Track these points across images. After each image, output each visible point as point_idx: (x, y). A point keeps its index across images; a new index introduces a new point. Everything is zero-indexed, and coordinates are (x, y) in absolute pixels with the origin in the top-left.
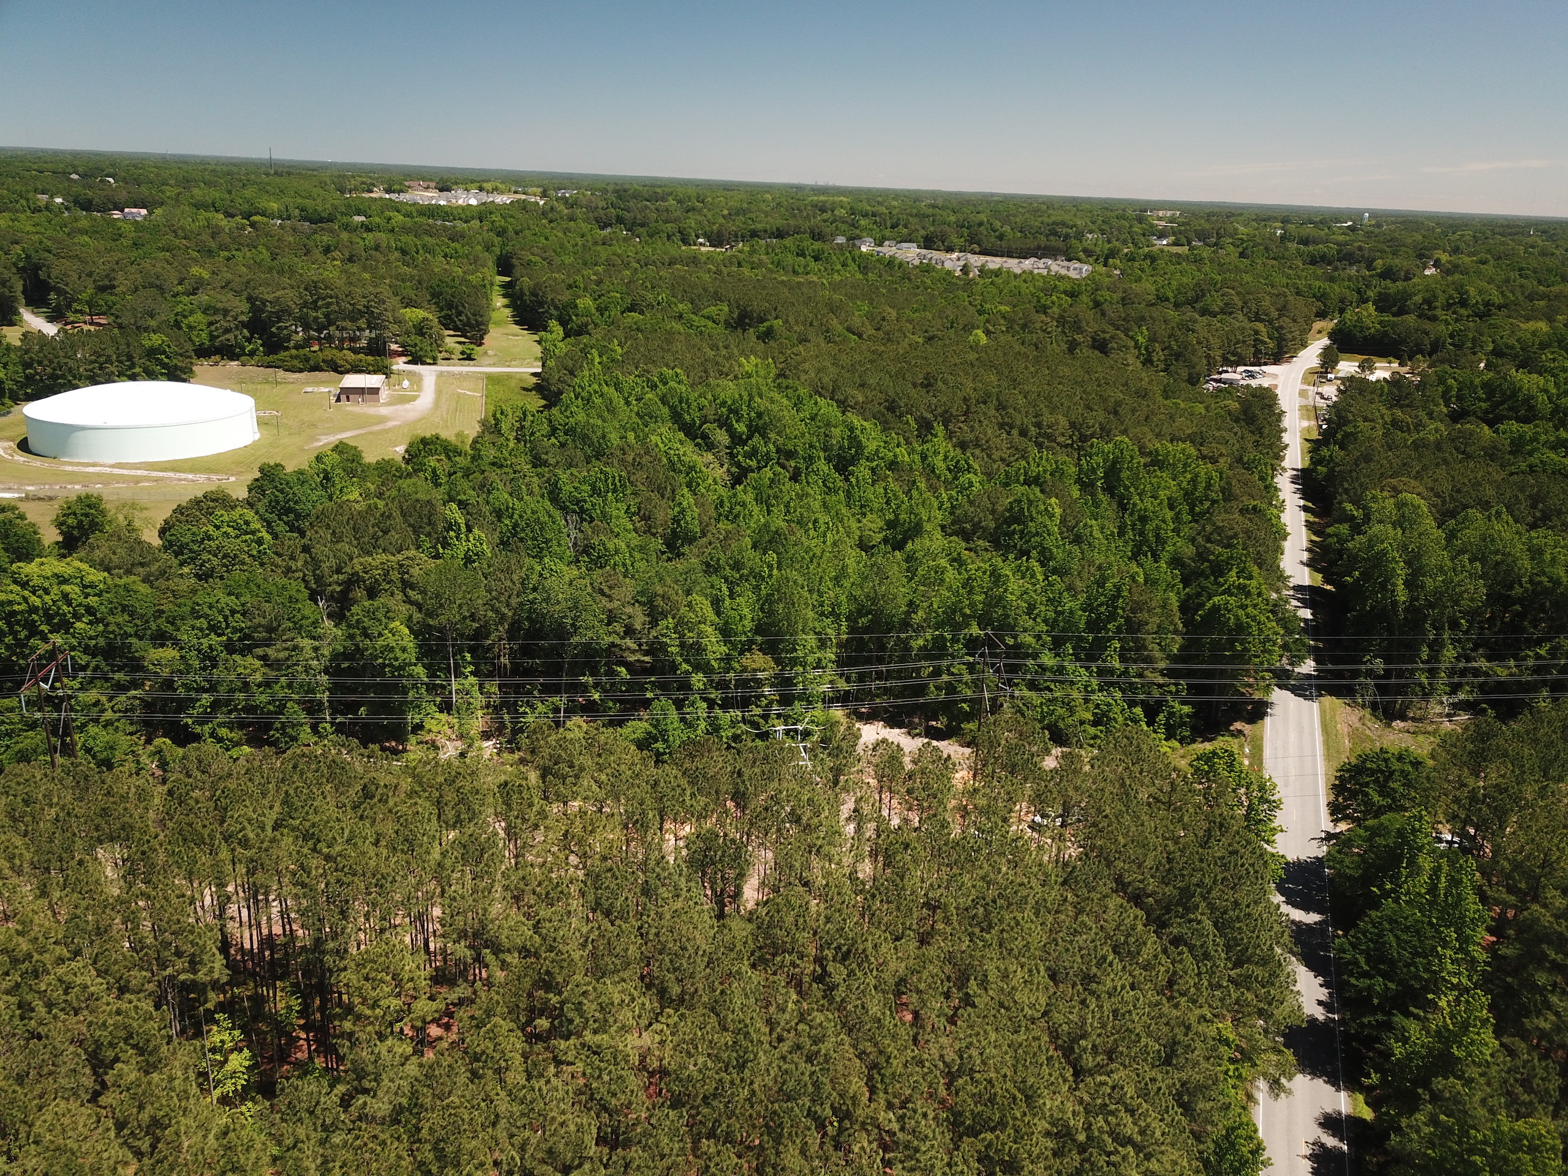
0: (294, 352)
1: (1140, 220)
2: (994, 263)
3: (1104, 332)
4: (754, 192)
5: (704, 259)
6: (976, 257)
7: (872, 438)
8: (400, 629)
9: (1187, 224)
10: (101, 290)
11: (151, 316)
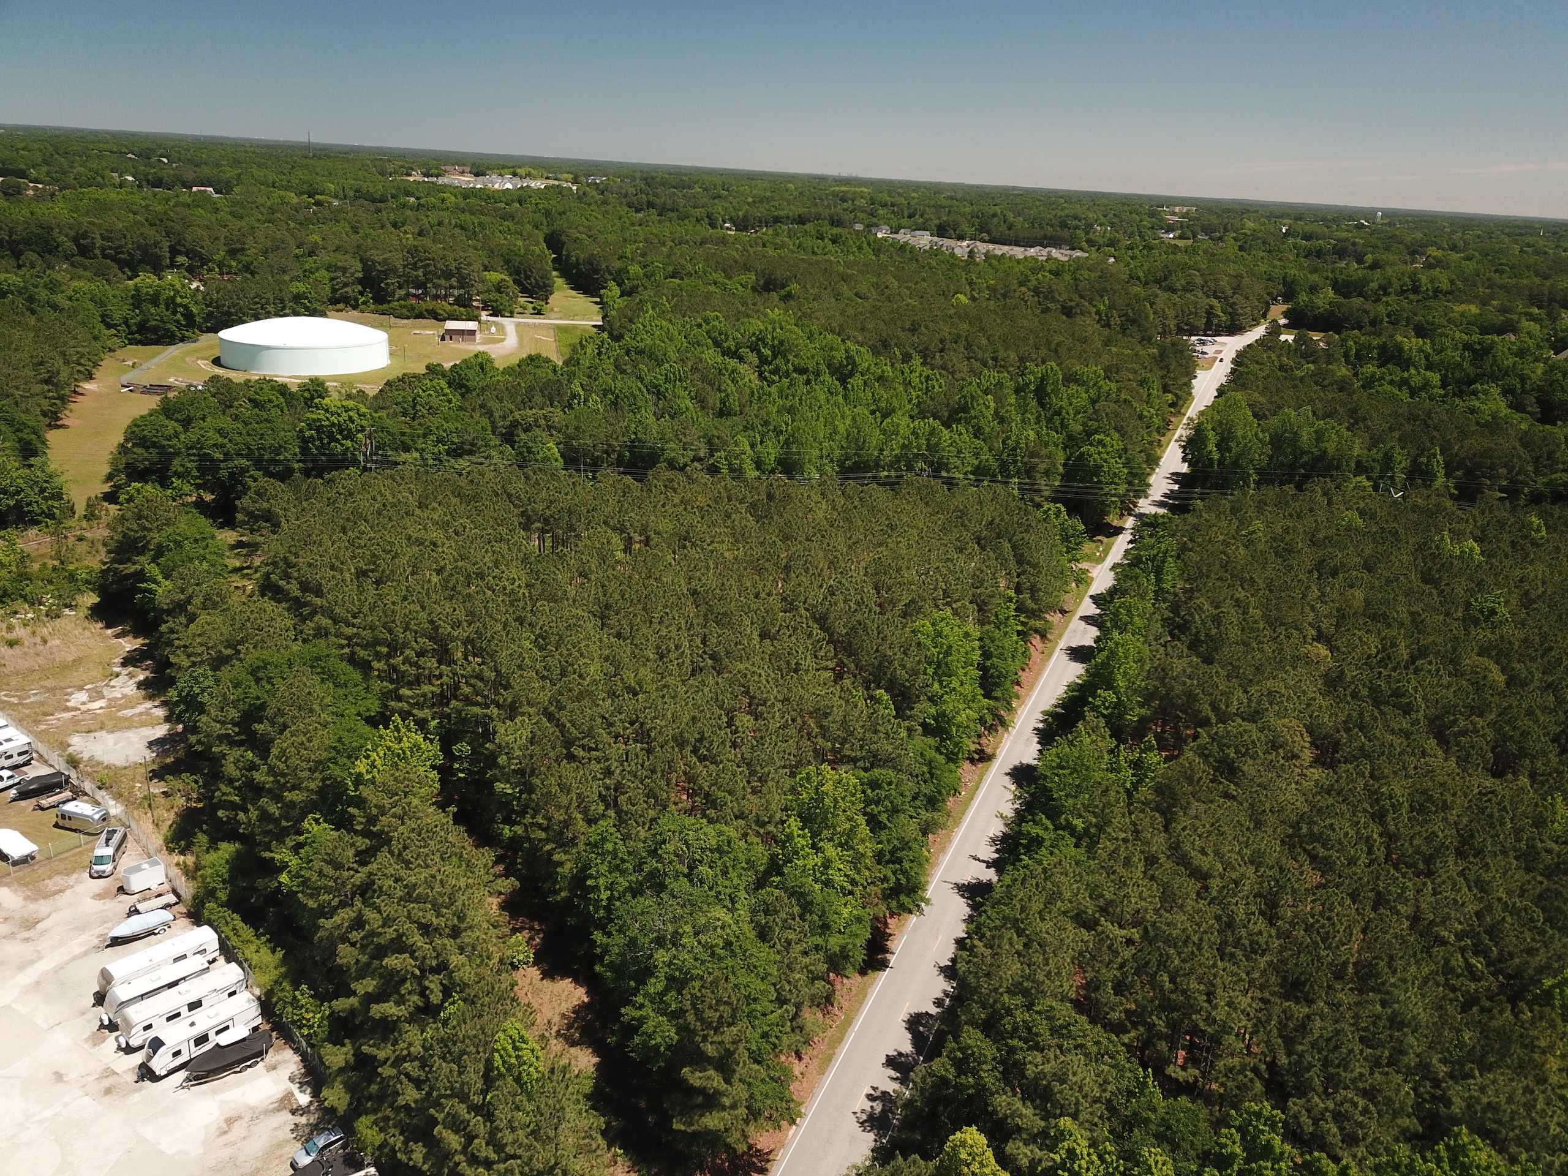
0: (401, 303)
1: (1153, 214)
4: (778, 182)
6: (985, 245)
8: (553, 448)
9: (1198, 219)
10: (232, 253)
11: (284, 272)
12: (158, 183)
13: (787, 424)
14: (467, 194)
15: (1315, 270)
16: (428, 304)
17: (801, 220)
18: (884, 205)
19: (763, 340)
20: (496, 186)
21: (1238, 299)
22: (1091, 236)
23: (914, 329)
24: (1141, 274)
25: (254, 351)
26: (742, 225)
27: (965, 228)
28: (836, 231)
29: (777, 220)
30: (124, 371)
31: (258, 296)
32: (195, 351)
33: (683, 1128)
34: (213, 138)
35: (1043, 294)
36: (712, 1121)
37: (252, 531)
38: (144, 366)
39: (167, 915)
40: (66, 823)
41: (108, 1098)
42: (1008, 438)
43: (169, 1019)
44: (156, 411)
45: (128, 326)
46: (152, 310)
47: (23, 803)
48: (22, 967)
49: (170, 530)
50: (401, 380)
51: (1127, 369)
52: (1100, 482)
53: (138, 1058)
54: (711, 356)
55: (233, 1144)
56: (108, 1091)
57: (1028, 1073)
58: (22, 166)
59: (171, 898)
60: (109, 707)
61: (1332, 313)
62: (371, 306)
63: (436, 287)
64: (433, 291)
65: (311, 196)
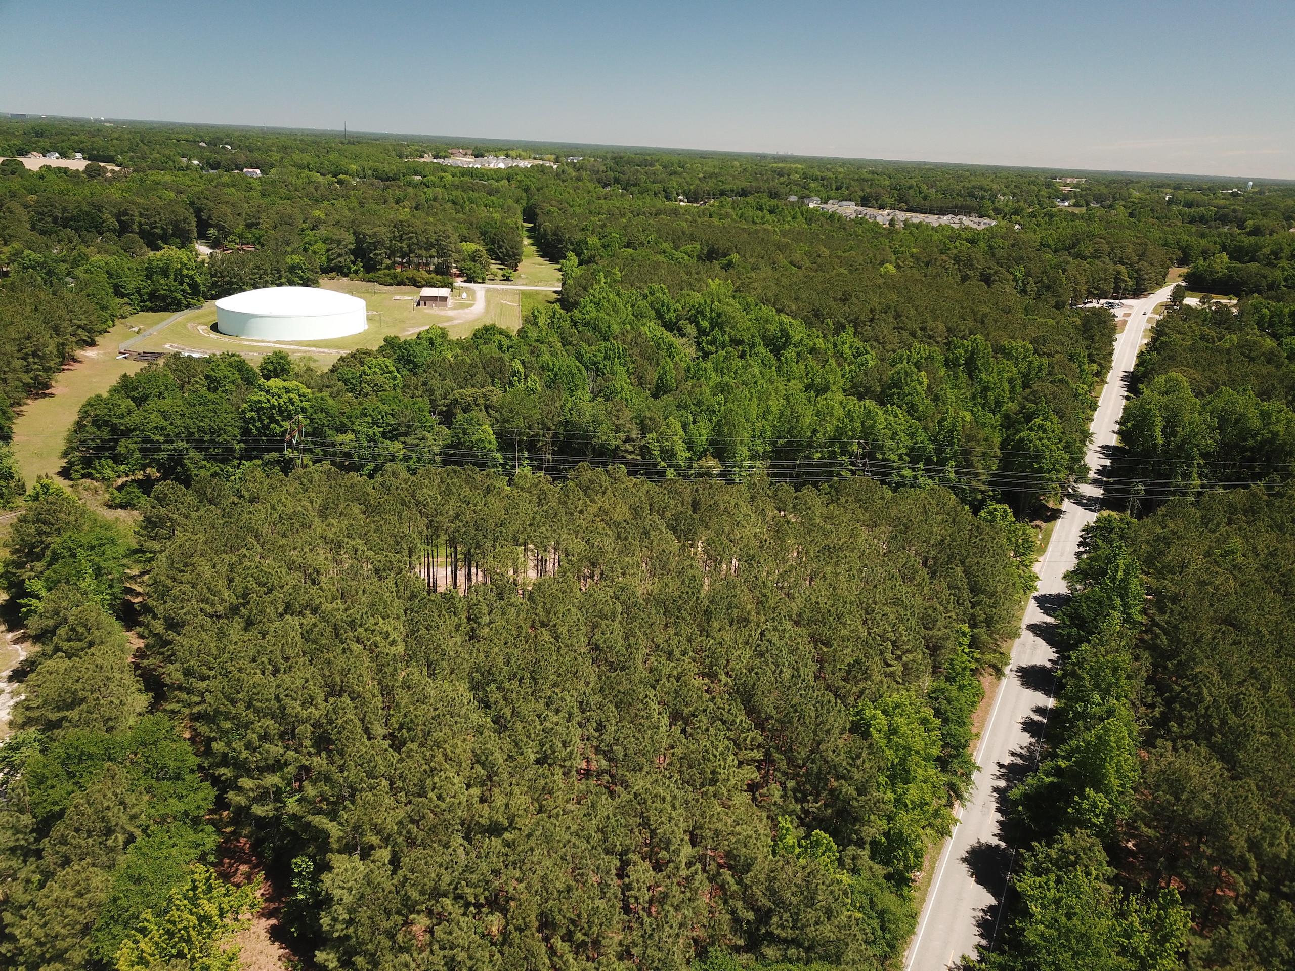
0: (387, 271)
1: (1048, 185)
2: (916, 218)
3: (990, 268)
4: (726, 160)
5: (682, 211)
6: (903, 213)
7: (798, 331)
8: (487, 430)
10: (249, 226)
11: (288, 244)
12: (216, 166)
14: (470, 173)
16: (411, 272)
17: (744, 193)
18: (815, 179)
19: (702, 313)
20: (492, 166)
21: (1143, 265)
22: (997, 205)
23: (845, 300)
24: (1051, 242)
25: (243, 319)
26: (693, 198)
27: (886, 198)
28: (774, 202)
29: (723, 193)
30: (128, 338)
31: (258, 266)
32: (198, 317)
34: (274, 128)
35: (963, 262)
38: (147, 333)
44: (116, 388)
45: (140, 295)
46: (162, 281)
49: (67, 535)
50: (354, 356)
52: (1041, 468)
54: (651, 328)
58: (113, 153)
61: (1231, 277)
62: (360, 275)
63: (420, 256)
64: (416, 260)
65: (335, 176)
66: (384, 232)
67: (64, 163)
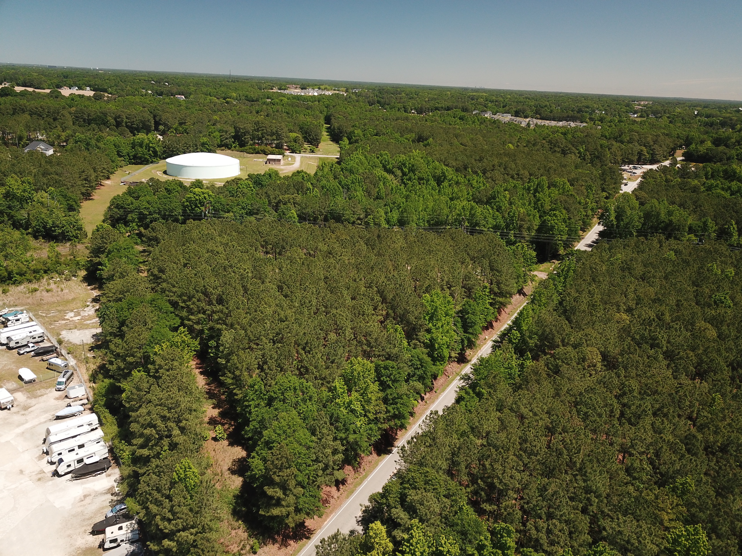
0: (250, 147)
1: (628, 105)
3: (567, 147)
4: (441, 91)
5: (411, 118)
6: (536, 120)
7: (450, 173)
8: (294, 213)
9: (651, 108)
10: (181, 124)
11: (201, 133)
12: (161, 94)
13: (403, 203)
14: (298, 98)
15: (707, 133)
16: (263, 147)
17: (448, 109)
18: (492, 102)
19: (404, 164)
20: (310, 94)
21: (656, 146)
22: (593, 116)
24: (607, 134)
25: (180, 168)
26: (420, 111)
27: (529, 112)
28: (463, 114)
29: (437, 109)
30: (123, 176)
31: (186, 143)
32: (157, 167)
33: (263, 513)
34: (190, 73)
35: (553, 145)
36: (276, 512)
37: (149, 246)
38: (133, 174)
39: (82, 408)
40: (51, 367)
41: (39, 482)
42: (511, 212)
43: (69, 451)
44: (125, 193)
45: (129, 156)
46: (140, 150)
47: (37, 358)
48: (18, 426)
49: (114, 243)
50: (233, 181)
51: (582, 180)
52: (553, 234)
53: (53, 467)
54: (379, 172)
55: (84, 506)
56: (39, 479)
57: (407, 499)
58: (106, 87)
59: (85, 401)
60: (81, 319)
61: (707, 154)
62: (237, 148)
63: (267, 139)
64: (265, 142)
65: (224, 99)
66: (250, 127)
67: (81, 92)
